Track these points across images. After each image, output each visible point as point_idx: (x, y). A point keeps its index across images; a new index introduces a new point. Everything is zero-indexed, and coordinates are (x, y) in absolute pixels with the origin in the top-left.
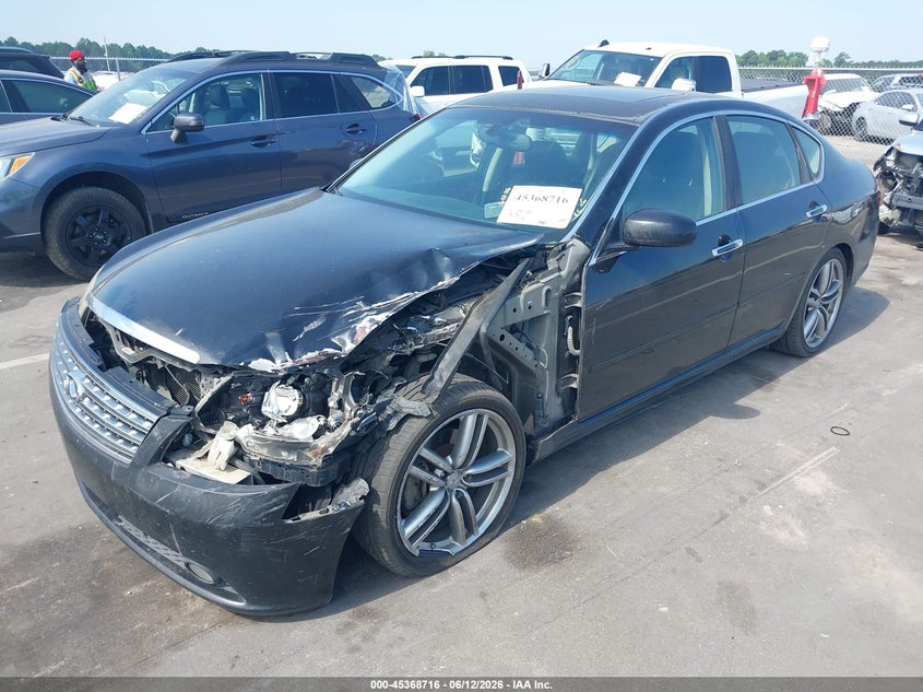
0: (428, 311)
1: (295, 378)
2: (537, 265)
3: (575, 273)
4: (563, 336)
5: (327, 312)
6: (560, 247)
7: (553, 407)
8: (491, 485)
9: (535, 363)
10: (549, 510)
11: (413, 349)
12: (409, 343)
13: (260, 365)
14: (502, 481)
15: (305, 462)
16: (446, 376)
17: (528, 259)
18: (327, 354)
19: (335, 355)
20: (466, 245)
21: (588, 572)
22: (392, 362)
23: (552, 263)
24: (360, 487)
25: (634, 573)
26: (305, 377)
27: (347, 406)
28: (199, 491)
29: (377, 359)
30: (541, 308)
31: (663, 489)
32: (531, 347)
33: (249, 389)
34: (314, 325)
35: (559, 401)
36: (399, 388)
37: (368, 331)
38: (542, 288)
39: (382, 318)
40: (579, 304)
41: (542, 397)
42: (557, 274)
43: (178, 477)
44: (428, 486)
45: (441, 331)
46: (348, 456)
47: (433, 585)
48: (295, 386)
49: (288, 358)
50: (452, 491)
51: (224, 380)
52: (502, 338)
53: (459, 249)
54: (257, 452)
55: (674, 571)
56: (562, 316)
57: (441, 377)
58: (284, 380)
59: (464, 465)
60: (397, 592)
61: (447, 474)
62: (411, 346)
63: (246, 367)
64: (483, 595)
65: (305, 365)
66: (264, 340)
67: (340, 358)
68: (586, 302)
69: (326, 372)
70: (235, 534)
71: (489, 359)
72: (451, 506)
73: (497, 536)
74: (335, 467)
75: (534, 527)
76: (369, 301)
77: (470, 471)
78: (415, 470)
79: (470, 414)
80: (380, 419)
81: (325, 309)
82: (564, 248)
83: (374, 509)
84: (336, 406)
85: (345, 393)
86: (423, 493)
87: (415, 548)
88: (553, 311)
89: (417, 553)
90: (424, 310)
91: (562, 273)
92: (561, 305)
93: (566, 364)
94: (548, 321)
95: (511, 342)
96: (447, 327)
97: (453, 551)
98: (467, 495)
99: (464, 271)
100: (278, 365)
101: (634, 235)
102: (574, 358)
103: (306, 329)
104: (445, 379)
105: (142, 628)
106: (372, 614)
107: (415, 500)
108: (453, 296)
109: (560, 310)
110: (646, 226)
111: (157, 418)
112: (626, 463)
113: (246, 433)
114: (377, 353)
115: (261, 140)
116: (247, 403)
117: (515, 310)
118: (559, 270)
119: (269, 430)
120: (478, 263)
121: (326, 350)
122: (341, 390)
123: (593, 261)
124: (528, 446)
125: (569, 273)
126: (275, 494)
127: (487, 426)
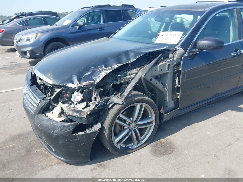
0: (125, 70)
1: (81, 90)
2: (165, 56)
3: (179, 59)
4: (174, 80)
5: (92, 70)
6: (174, 50)
7: (171, 104)
8: (147, 128)
9: (164, 89)
10: (167, 138)
11: (120, 82)
12: (119, 80)
13: (70, 85)
14: (151, 127)
15: (81, 116)
16: (129, 91)
17: (162, 54)
18: (91, 83)
19: (93, 83)
20: (141, 49)
21: (177, 159)
22: (112, 86)
23: (171, 55)
24: (99, 125)
25: (193, 162)
26: (85, 90)
27: (97, 100)
28: (49, 123)
29: (108, 85)
30: (166, 70)
31: (209, 133)
32: (162, 83)
33: (68, 93)
34: (88, 73)
35: (173, 102)
36: (115, 95)
37: (104, 76)
38: (167, 63)
39: (109, 72)
40: (180, 70)
41: (166, 100)
42: (173, 59)
43: (44, 118)
44: (124, 127)
45: (129, 77)
46: (97, 115)
47: (125, 158)
48: (81, 93)
49: (78, 83)
50: (132, 129)
51: (60, 90)
52: (151, 80)
53: (138, 50)
54: (68, 112)
55: (208, 162)
56: (174, 74)
57: (127, 92)
58: (78, 90)
59: (136, 121)
60: (113, 160)
61: (130, 123)
62: (119, 81)
63: (65, 86)
64: (140, 164)
65: (84, 86)
66: (71, 78)
67: (95, 84)
68: (182, 69)
69: (91, 88)
70: (58, 137)
71: (145, 86)
72: (132, 134)
73: (149, 144)
74: (92, 118)
75: (162, 143)
76: (106, 66)
77: (139, 123)
78: (118, 121)
79: (138, 104)
80: (107, 104)
81: (92, 69)
82: (176, 50)
83: (104, 133)
84: (94, 99)
85: (97, 95)
86: (122, 129)
87: (118, 146)
88: (171, 71)
89: (119, 148)
90: (124, 70)
91: (174, 59)
92: (174, 70)
93: (175, 90)
94: (169, 75)
95: (155, 81)
96: (132, 76)
97: (133, 148)
98: (137, 131)
99: (138, 57)
100: (75, 86)
101: (201, 46)
102: (178, 88)
103: (85, 75)
104: (128, 92)
105: (36, 162)
106: (103, 166)
107: (119, 131)
108: (134, 65)
109: (173, 71)
110: (205, 43)
111: (40, 100)
112: (197, 124)
113: (65, 106)
114: (108, 83)
115: (101, 29)
116: (67, 97)
117: (156, 71)
118: (173, 57)
119: (72, 106)
120: (143, 54)
121: (90, 81)
122: (96, 95)
123: (186, 55)
124: (160, 116)
125: (177, 59)
126: (69, 126)
127: (145, 108)
